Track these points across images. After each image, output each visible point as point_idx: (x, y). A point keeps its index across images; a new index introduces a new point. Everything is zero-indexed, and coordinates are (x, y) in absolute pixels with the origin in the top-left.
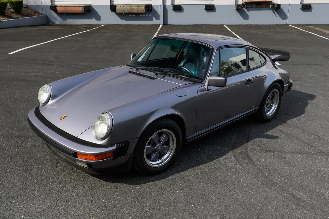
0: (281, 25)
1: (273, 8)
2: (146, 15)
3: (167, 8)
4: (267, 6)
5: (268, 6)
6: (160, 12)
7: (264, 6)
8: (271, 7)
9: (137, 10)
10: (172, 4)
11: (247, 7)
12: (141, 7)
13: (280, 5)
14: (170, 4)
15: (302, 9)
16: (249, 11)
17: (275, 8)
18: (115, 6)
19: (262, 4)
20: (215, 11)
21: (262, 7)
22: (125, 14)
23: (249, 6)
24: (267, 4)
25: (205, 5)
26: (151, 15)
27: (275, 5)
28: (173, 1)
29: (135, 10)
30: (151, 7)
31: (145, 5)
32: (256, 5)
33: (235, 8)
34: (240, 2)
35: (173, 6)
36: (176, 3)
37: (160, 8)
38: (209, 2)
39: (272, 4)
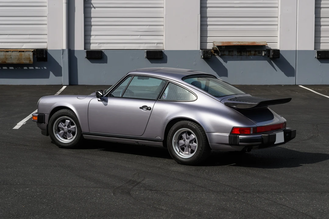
0: (285, 86)
1: (268, 56)
2: (37, 68)
3: (76, 55)
4: (257, 53)
5: (259, 53)
6: (63, 62)
7: (253, 53)
8: (263, 54)
9: (19, 59)
10: (85, 49)
11: (223, 54)
12: (27, 54)
13: (279, 50)
14: (82, 48)
15: (318, 58)
16: (226, 62)
17: (271, 57)
19: (249, 50)
20: (166, 62)
21: (249, 55)
23: (226, 53)
24: (257, 50)
25: (146, 51)
26: (45, 68)
27: (271, 51)
28: (87, 42)
29: (14, 59)
30: (44, 53)
31: (33, 50)
32: (238, 52)
33: (201, 56)
34: (210, 46)
35: (86, 51)
36: (93, 47)
37: (62, 56)
38: (153, 45)
39: (265, 50)
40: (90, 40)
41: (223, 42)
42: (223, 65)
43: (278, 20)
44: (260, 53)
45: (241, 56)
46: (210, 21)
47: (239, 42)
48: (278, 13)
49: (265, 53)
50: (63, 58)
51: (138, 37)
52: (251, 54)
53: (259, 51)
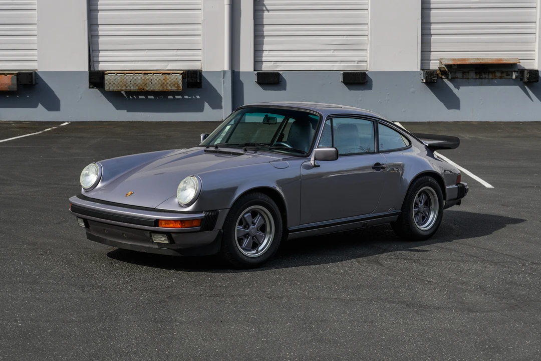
1: (522, 80)
2: (186, 97)
3: (242, 78)
4: (504, 74)
5: (507, 75)
6: (224, 90)
7: (498, 74)
8: (514, 77)
9: (162, 85)
10: (254, 70)
11: (454, 76)
12: (173, 77)
13: (537, 71)
14: (250, 68)
16: (459, 89)
17: (526, 80)
18: (102, 74)
19: (492, 70)
20: (370, 88)
21: (493, 78)
22: (129, 93)
23: (459, 75)
24: (504, 70)
25: (342, 72)
26: (198, 97)
27: (526, 71)
28: (257, 61)
29: (155, 84)
30: (198, 76)
31: (182, 72)
32: (476, 73)
33: (422, 80)
34: (434, 65)
35: (257, 73)
36: (266, 67)
37: (222, 80)
38: (352, 64)
39: (517, 70)
40: (262, 57)
41: (453, 60)
42: (454, 92)
43: (536, 26)
44: (509, 75)
45: (480, 80)
46: (434, 28)
47: (478, 59)
48: (536, 16)
49: (517, 75)
50: (224, 83)
51: (331, 53)
52: (495, 76)
53: (507, 72)
